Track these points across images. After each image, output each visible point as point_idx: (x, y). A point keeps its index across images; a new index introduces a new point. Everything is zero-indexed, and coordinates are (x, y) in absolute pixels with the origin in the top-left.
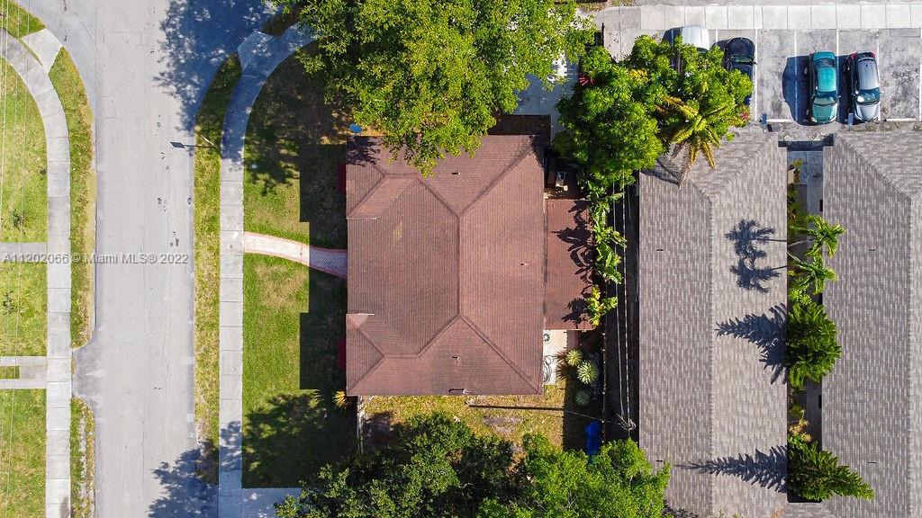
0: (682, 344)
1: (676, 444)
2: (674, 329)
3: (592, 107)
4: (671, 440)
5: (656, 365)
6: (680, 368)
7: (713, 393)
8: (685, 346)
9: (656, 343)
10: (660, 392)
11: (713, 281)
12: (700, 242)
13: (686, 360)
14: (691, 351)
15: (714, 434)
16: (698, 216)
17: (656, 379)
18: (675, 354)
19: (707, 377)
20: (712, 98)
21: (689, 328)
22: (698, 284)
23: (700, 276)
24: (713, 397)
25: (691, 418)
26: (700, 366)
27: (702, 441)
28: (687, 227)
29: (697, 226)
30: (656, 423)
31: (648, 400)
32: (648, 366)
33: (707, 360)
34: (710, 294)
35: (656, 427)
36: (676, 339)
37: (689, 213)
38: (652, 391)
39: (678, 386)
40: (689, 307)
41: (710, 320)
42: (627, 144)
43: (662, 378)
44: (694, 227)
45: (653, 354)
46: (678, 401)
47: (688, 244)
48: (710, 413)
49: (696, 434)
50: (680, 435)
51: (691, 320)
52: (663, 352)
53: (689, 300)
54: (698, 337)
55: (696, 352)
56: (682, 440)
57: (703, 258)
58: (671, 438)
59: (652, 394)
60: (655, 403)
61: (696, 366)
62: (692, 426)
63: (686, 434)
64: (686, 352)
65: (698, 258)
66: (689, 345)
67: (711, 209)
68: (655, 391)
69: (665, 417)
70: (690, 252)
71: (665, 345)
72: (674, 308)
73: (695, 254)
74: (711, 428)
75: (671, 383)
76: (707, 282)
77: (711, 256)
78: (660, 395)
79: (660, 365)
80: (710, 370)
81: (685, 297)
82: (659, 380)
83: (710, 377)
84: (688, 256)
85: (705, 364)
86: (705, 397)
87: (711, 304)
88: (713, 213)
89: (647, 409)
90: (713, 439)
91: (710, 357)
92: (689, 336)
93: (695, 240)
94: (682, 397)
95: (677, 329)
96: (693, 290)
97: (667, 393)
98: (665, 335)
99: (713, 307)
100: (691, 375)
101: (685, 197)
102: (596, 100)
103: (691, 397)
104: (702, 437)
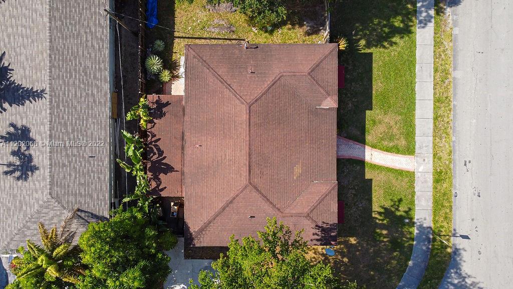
0: (74, 82)
1: (79, 4)
2: (81, 95)
3: (137, 274)
4: (83, 7)
5: (95, 67)
6: (76, 64)
7: (48, 44)
8: (71, 81)
9: (96, 84)
10: (93, 46)
11: (48, 132)
12: (59, 163)
13: (70, 70)
14: (67, 77)
15: (48, 11)
16: (61, 183)
17: (96, 55)
18: (80, 75)
19: (53, 56)
20: (32, 284)
21: (68, 95)
22: (61, 130)
23: (59, 136)
24: (48, 40)
25: (66, 24)
26: (59, 65)
27: (57, 6)
28: (70, 175)
29: (61, 175)
30: (95, 21)
31: (102, 39)
32: (102, 66)
33: (53, 69)
34: (51, 122)
35: (95, 18)
36: (79, 87)
37: (69, 186)
38: (99, 46)
39: (78, 50)
40: (68, 112)
41: (51, 102)
42: (107, 243)
43: (90, 56)
44: (64, 176)
45: (98, 75)
46: (77, 38)
47: (69, 162)
48: (50, 27)
49: (63, 11)
50: (76, 11)
51: (67, 101)
52: (90, 77)
53: (68, 118)
54: (61, 88)
55: (63, 76)
56: (74, 7)
57: (57, 150)
58: (83, 9)
59: (98, 44)
60: (96, 37)
61: (63, 66)
62: (66, 18)
63: (71, 11)
64: (71, 76)
65: (61, 150)
66: (68, 82)
67: (50, 189)
68: (97, 46)
69: (88, 26)
70: (67, 155)
71: (88, 83)
72: (81, 111)
73: (64, 153)
74: (50, 15)
75: (83, 52)
76: (53, 132)
77: (50, 152)
78: (92, 43)
79: (92, 67)
80: (50, 62)
81: (72, 120)
82: (93, 55)
83: (50, 56)
84: (69, 152)
85: (54, 66)
86: (55, 40)
87: (50, 114)
88: (48, 186)
89: (103, 32)
90: (48, 7)
91: (51, 72)
92: (68, 89)
93: (64, 165)
94: (74, 41)
95: (79, 94)
96: (65, 124)
97: (86, 45)
98: (88, 90)
99: (48, 111)
100: (66, 58)
101: (72, 199)
102: (135, 278)
103: (66, 41)
104: (58, 9)
